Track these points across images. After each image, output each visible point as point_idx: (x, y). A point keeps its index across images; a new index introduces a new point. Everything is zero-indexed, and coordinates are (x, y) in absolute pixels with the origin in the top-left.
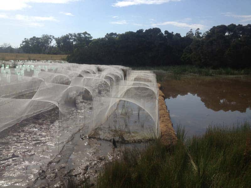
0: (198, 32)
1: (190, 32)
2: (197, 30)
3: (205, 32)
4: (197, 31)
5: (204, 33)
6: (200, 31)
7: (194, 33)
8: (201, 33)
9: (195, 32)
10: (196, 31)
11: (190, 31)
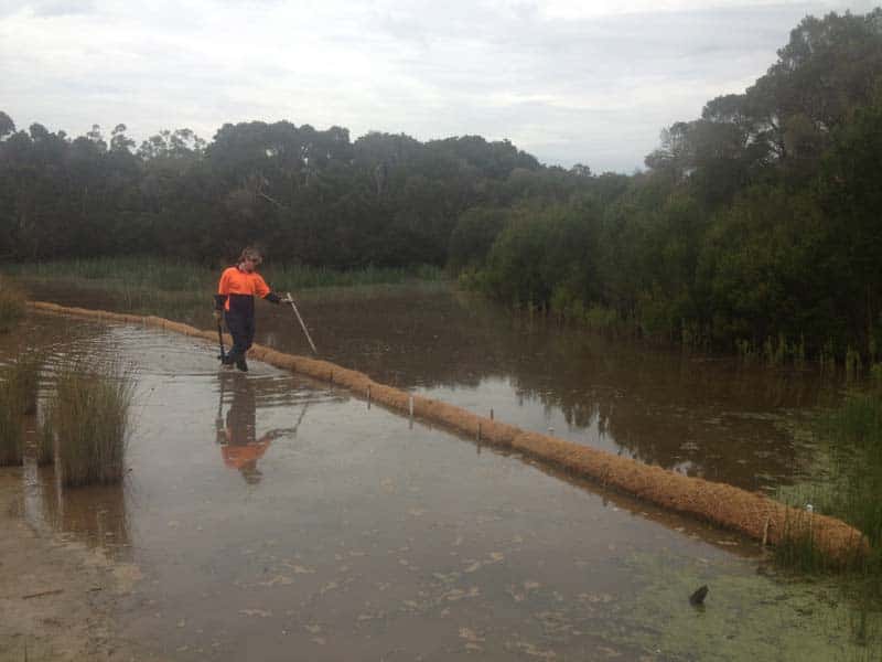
0: (121, 136)
1: (92, 134)
2: (117, 127)
3: (147, 139)
4: (119, 133)
5: (145, 143)
6: (127, 135)
7: (107, 138)
8: (132, 143)
9: (111, 137)
10: (113, 133)
11: (91, 130)
